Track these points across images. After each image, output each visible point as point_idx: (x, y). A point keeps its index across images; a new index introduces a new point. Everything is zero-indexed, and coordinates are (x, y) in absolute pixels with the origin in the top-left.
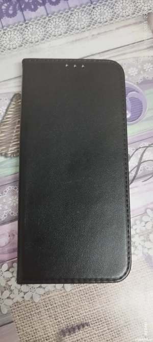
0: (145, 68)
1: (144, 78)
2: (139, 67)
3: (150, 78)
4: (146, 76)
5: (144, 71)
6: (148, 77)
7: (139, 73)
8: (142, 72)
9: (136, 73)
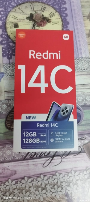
0: (86, 98)
1: (85, 104)
2: (84, 97)
3: (88, 104)
4: (86, 102)
5: (86, 100)
6: (87, 104)
7: (83, 100)
8: (84, 100)
9: (82, 100)
